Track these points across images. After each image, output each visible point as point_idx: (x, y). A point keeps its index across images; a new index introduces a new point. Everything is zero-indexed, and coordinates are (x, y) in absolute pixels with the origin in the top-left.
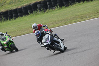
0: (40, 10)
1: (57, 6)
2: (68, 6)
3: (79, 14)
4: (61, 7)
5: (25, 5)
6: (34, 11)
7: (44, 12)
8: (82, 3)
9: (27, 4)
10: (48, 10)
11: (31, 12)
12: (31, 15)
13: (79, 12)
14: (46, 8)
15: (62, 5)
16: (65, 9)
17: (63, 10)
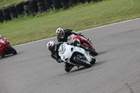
0: (28, 12)
1: (52, 7)
2: (67, 7)
3: (83, 19)
4: (58, 9)
5: (6, 5)
6: (20, 14)
7: (34, 16)
8: (87, 3)
9: (9, 4)
10: (39, 13)
11: (16, 16)
12: (15, 19)
13: (82, 16)
14: (37, 11)
15: (58, 7)
16: (64, 12)
17: (61, 13)
